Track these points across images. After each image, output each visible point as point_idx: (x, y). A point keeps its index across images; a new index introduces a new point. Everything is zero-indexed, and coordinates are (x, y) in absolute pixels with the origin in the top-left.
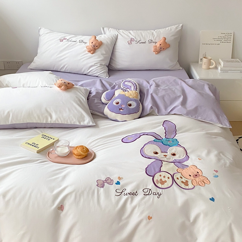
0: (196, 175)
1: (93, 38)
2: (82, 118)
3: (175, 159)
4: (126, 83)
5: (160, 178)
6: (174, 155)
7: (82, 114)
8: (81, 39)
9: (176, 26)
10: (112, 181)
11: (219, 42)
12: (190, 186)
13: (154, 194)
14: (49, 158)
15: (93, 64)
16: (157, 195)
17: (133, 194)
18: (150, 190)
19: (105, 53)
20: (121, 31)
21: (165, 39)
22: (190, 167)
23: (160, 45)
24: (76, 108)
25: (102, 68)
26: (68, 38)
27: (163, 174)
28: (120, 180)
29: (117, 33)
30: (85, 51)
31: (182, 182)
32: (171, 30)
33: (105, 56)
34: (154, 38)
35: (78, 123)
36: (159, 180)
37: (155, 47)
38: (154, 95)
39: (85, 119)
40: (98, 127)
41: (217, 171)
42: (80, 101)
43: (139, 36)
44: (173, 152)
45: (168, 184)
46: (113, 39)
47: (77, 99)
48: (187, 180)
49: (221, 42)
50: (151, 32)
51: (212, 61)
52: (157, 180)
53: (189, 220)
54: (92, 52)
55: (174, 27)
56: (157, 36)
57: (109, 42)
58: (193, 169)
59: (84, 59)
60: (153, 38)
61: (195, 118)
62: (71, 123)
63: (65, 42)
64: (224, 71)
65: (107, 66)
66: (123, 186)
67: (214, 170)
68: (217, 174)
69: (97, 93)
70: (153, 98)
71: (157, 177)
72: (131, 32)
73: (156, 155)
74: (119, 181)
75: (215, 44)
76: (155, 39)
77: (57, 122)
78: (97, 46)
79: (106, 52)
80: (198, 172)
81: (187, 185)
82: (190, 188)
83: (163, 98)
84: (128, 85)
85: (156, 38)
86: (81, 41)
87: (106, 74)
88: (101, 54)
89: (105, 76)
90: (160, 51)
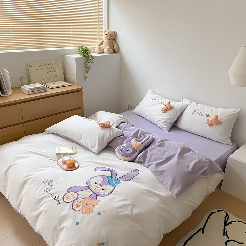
0: (90, 206)
1: (168, 103)
6: (103, 189)
7: (96, 144)
9: (235, 109)
10: (51, 183)
12: (78, 209)
15: (160, 119)
16: (58, 203)
17: (50, 195)
18: (59, 198)
19: (172, 114)
21: (217, 117)
23: (212, 120)
25: (165, 124)
26: (158, 99)
27: (75, 194)
30: (159, 110)
31: (77, 205)
32: (229, 111)
33: (171, 117)
35: (90, 148)
36: (68, 196)
37: (208, 121)
39: (95, 147)
40: (98, 155)
43: (201, 109)
46: (183, 106)
50: (213, 108)
53: (60, 227)
54: (163, 112)
55: (233, 110)
56: (215, 113)
57: (179, 108)
59: (157, 115)
60: (211, 114)
61: (157, 177)
63: (154, 101)
65: (171, 124)
66: (52, 189)
67: (104, 210)
68: (102, 213)
73: (93, 184)
74: (53, 185)
81: (77, 207)
86: (163, 103)
87: (167, 129)
88: (169, 115)
89: (165, 130)
90: (211, 125)
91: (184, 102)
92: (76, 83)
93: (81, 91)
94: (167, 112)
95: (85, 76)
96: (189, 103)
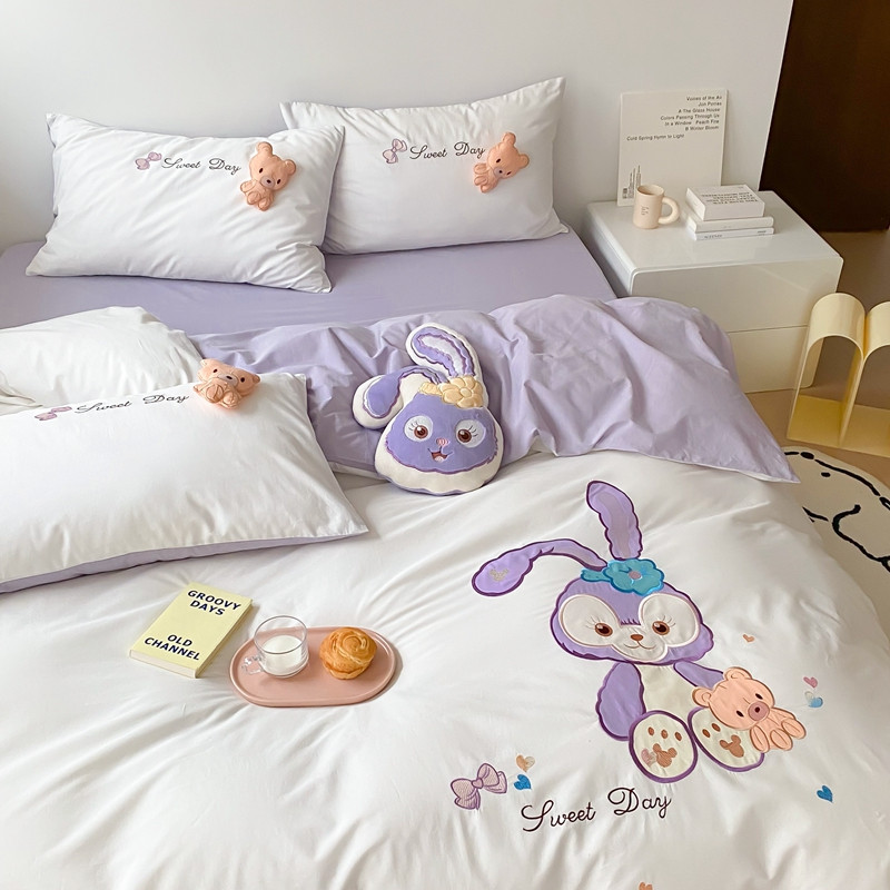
0: (757, 710)
1: (264, 154)
2: (319, 513)
3: (672, 649)
4: (427, 341)
5: (651, 742)
6: (662, 629)
7: (315, 498)
8: (216, 153)
9: (543, 85)
10: (501, 777)
11: (680, 129)
12: (751, 756)
13: (647, 804)
14: (245, 691)
16: (658, 808)
17: (579, 817)
18: (631, 791)
19: (307, 201)
20: (352, 112)
21: (514, 138)
22: (729, 677)
23: (498, 161)
24: (290, 479)
25: (305, 259)
26: (164, 151)
27: (656, 722)
28: (525, 770)
29: (340, 124)
30: (237, 201)
31: (723, 744)
33: (313, 211)
34: (475, 135)
35: (306, 534)
36: (651, 750)
37: (482, 171)
38: (538, 388)
39: (329, 514)
40: (377, 537)
41: (813, 682)
42: (295, 442)
43: (419, 130)
44: (656, 617)
45: (682, 762)
46: (331, 146)
47: (284, 440)
48: (734, 732)
49: (687, 129)
50: (459, 111)
51: (666, 200)
52: (645, 751)
53: (765, 875)
54: (262, 204)
55: (536, 90)
56: (483, 127)
57: (318, 160)
58: (741, 685)
59: (237, 231)
60: (471, 133)
61: (683, 459)
62: (282, 533)
63: (158, 168)
64: (706, 234)
65: (319, 248)
66: (541, 792)
67: (806, 679)
68: (817, 693)
69: (336, 390)
70: (533, 397)
71: (642, 741)
72: (388, 113)
73: (606, 640)
74: (524, 774)
75: (670, 137)
76: (478, 139)
77: (234, 539)
78: (279, 182)
79: (310, 198)
80: (758, 696)
81: (739, 753)
82: (750, 763)
83: (566, 394)
84: (436, 351)
85: (479, 134)
86: (218, 164)
87: (320, 278)
88: (296, 208)
89: (319, 286)
90: (497, 181)
94: (280, 196)
96: (345, 124)
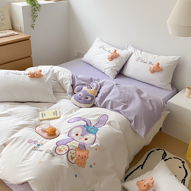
0: (82, 158)
1: (114, 51)
4: (93, 83)
5: (61, 148)
6: (86, 139)
9: (175, 57)
15: (107, 67)
19: (118, 62)
21: (159, 64)
22: (85, 151)
25: (112, 72)
26: (104, 47)
27: (65, 146)
30: (106, 58)
31: (71, 156)
32: (169, 58)
33: (117, 64)
34: (154, 61)
36: (59, 149)
45: (62, 153)
46: (128, 54)
50: (155, 56)
54: (110, 60)
57: (124, 56)
58: (85, 153)
63: (101, 49)
65: (117, 72)
80: (85, 157)
81: (72, 160)
82: (72, 162)
86: (109, 51)
87: (113, 76)
88: (115, 63)
89: (112, 77)
90: (153, 72)
91: (129, 50)
92: (24, 32)
93: (29, 39)
94: (113, 60)
95: (32, 25)
96: (133, 51)
